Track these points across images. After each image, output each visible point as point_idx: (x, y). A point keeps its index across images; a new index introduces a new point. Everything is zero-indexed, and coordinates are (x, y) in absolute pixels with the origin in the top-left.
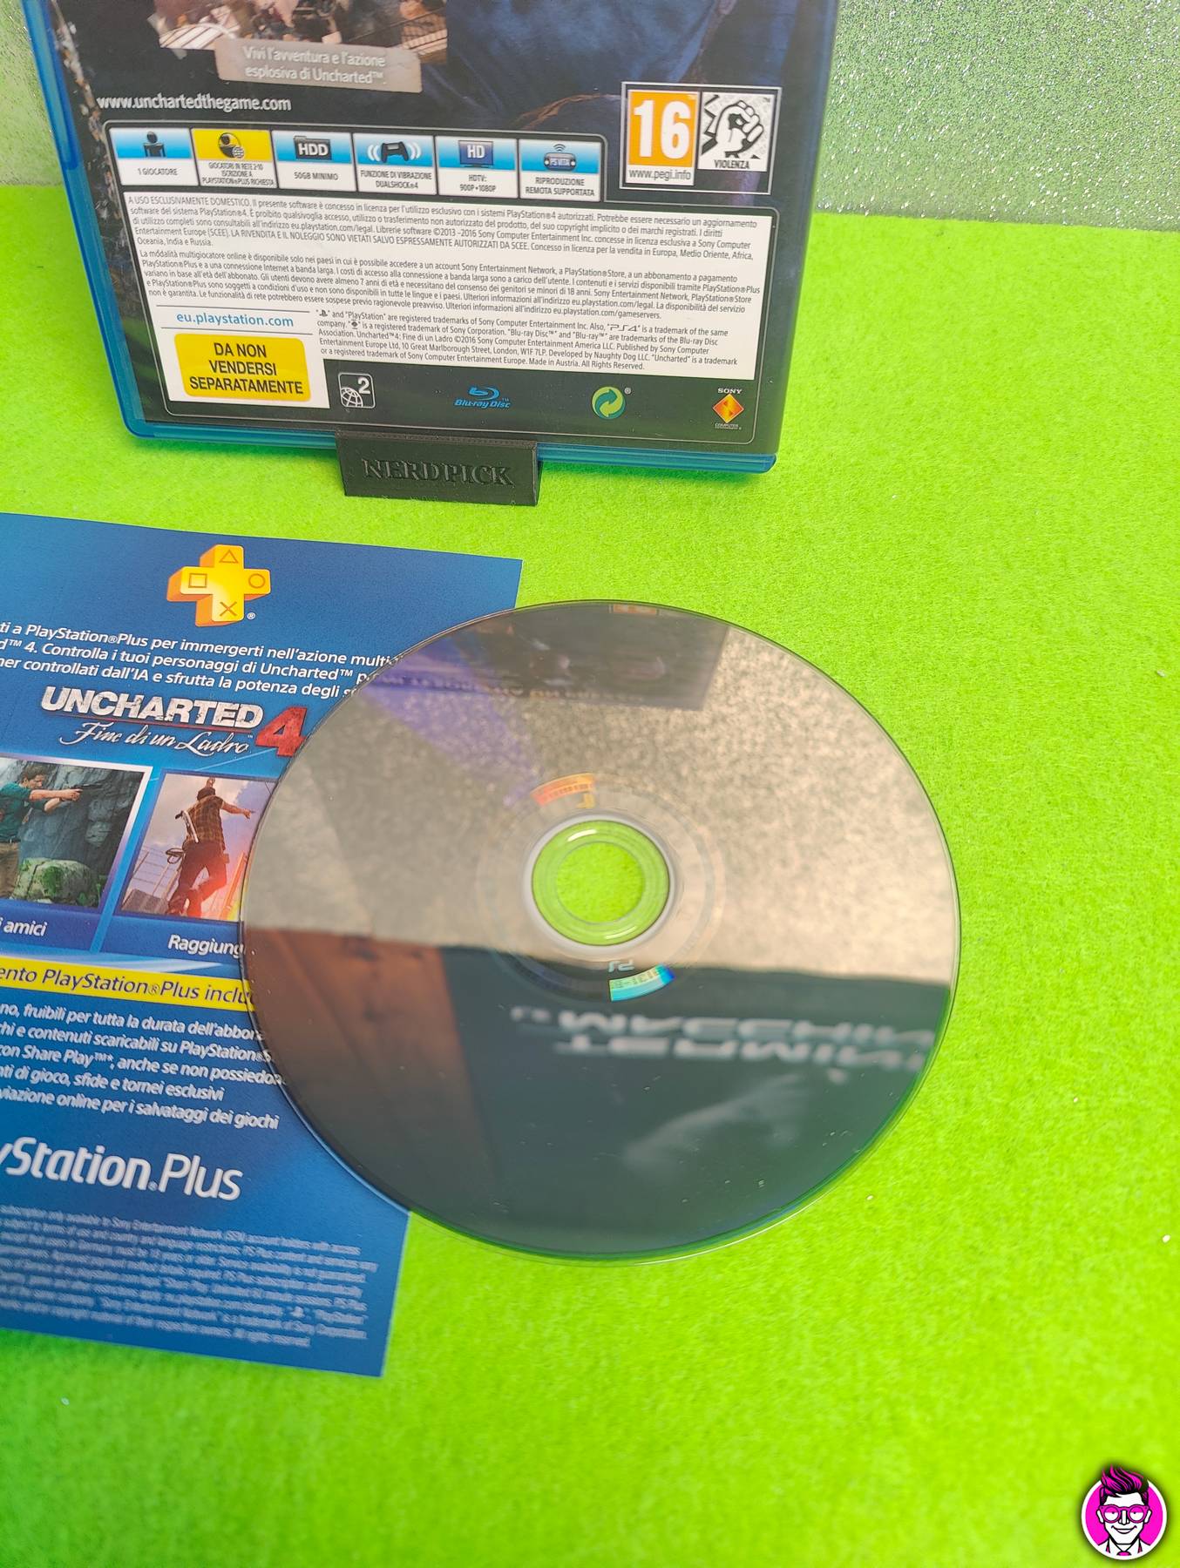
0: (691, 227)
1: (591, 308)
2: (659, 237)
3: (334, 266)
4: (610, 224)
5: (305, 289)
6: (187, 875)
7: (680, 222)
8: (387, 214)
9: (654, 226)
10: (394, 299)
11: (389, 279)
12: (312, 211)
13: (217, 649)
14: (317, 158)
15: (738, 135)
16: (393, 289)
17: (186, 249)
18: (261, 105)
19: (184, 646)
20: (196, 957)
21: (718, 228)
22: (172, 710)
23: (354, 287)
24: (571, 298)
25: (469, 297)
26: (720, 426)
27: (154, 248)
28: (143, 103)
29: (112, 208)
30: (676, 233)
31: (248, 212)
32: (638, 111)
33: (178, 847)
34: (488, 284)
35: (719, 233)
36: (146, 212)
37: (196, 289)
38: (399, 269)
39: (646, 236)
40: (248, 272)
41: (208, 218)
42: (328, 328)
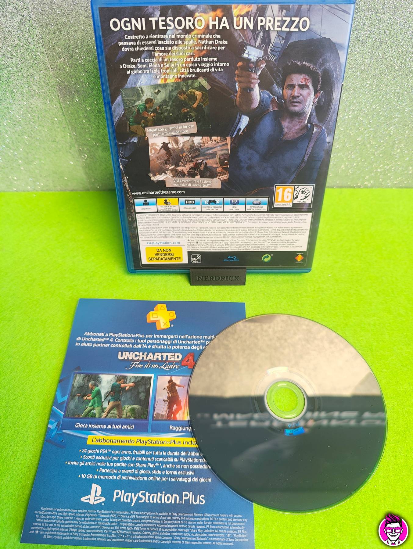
0: (291, 216)
1: (263, 236)
2: (282, 219)
3: (193, 229)
4: (269, 216)
5: (184, 235)
6: (170, 407)
7: (288, 215)
8: (209, 216)
9: (281, 216)
10: (209, 236)
11: (208, 231)
12: (188, 216)
13: (165, 337)
14: (191, 204)
15: (304, 195)
16: (209, 234)
17: (151, 227)
18: (177, 192)
19: (155, 336)
20: (178, 432)
21: (298, 216)
22: (156, 357)
23: (198, 234)
24: (258, 234)
25: (230, 235)
26: (297, 262)
27: (142, 227)
28: (144, 193)
29: (132, 218)
30: (287, 218)
31: (170, 217)
32: (278, 191)
33: (166, 399)
34: (235, 231)
35: (298, 217)
36: (142, 218)
37: (153, 236)
38: (211, 229)
39: (279, 219)
40: (168, 231)
41: (158, 219)
42: (190, 244)
